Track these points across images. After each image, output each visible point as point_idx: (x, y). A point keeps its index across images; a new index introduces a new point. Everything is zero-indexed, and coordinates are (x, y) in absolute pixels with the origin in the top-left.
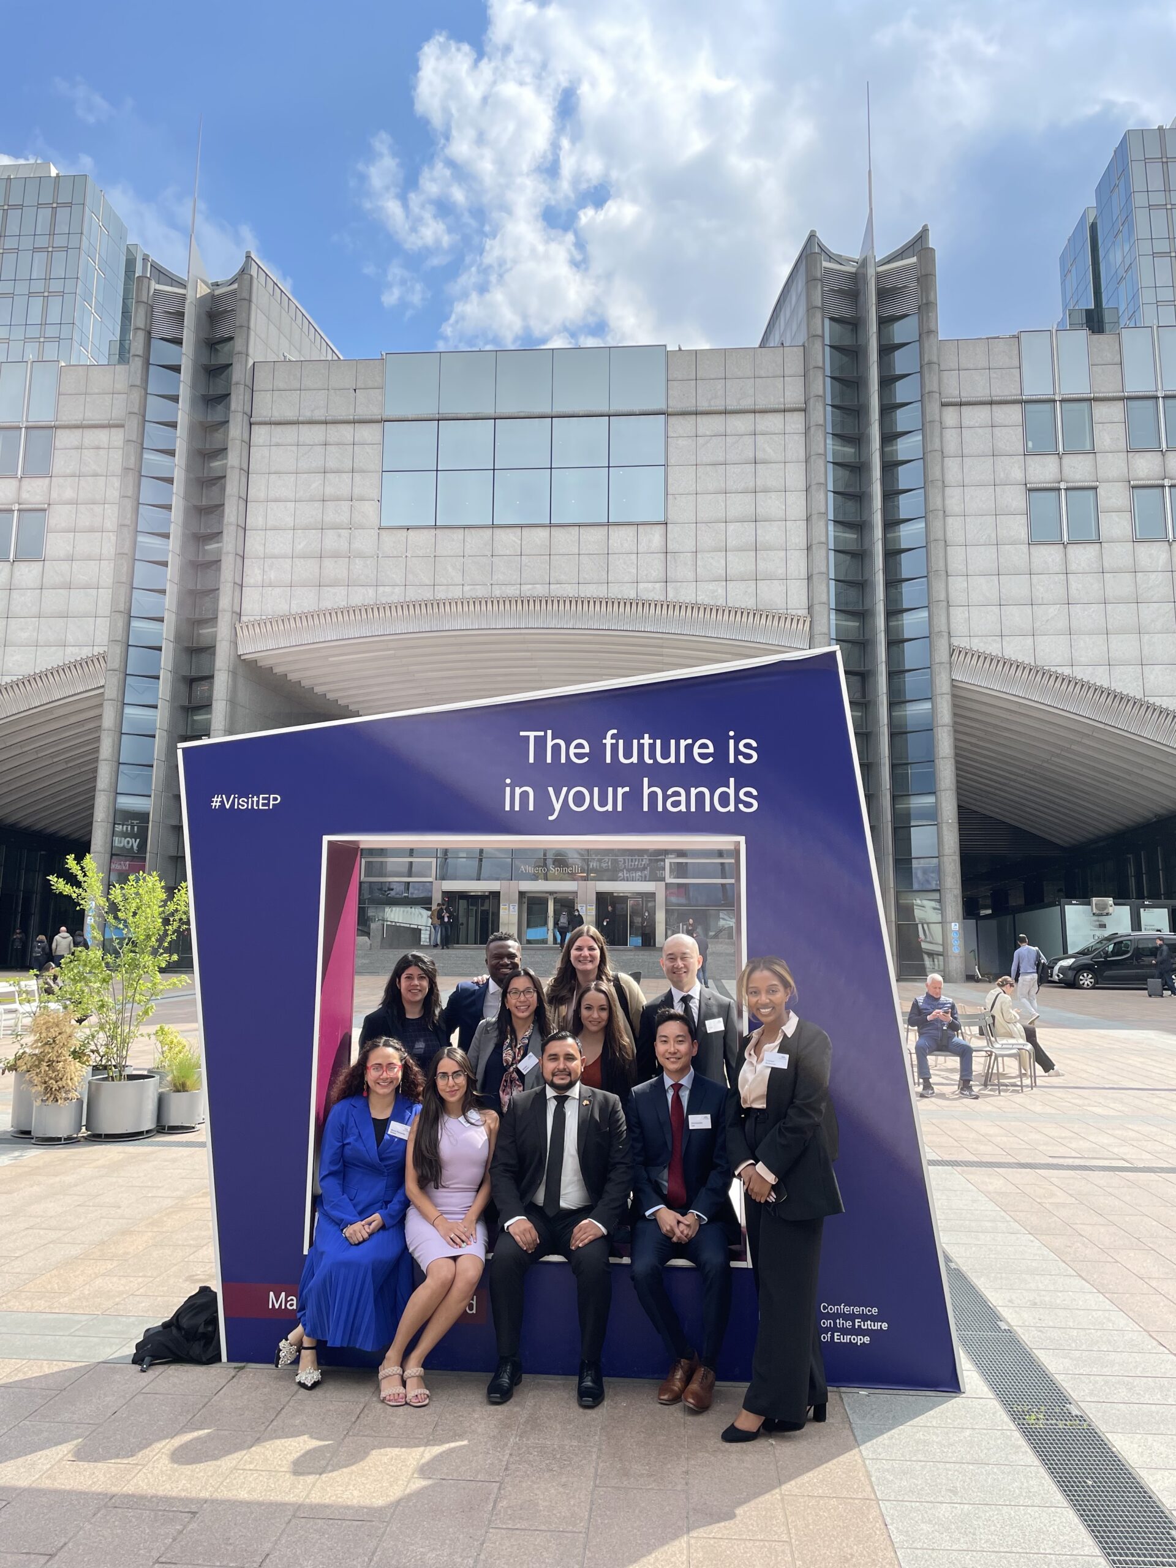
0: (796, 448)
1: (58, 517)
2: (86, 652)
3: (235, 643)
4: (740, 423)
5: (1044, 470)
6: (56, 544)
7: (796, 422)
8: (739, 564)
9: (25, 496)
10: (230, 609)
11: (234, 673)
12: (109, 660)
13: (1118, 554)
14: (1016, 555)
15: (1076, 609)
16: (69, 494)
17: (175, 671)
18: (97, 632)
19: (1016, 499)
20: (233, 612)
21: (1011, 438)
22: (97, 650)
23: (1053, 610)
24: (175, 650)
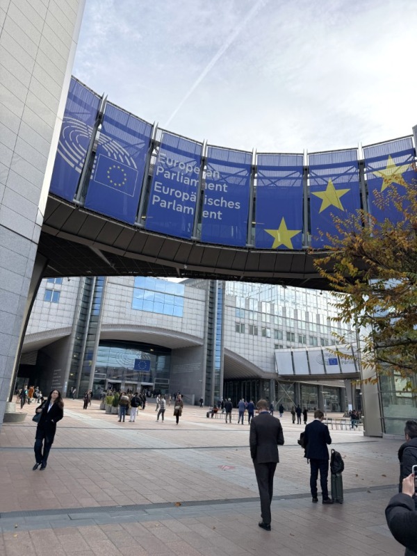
0: (203, 308)
1: (62, 294)
4: (195, 302)
5: (238, 320)
6: (61, 300)
7: (204, 303)
8: (194, 327)
9: (55, 288)
13: (247, 336)
14: (233, 333)
15: (241, 344)
16: (66, 289)
19: (234, 324)
21: (234, 314)
22: (70, 325)
23: (238, 344)
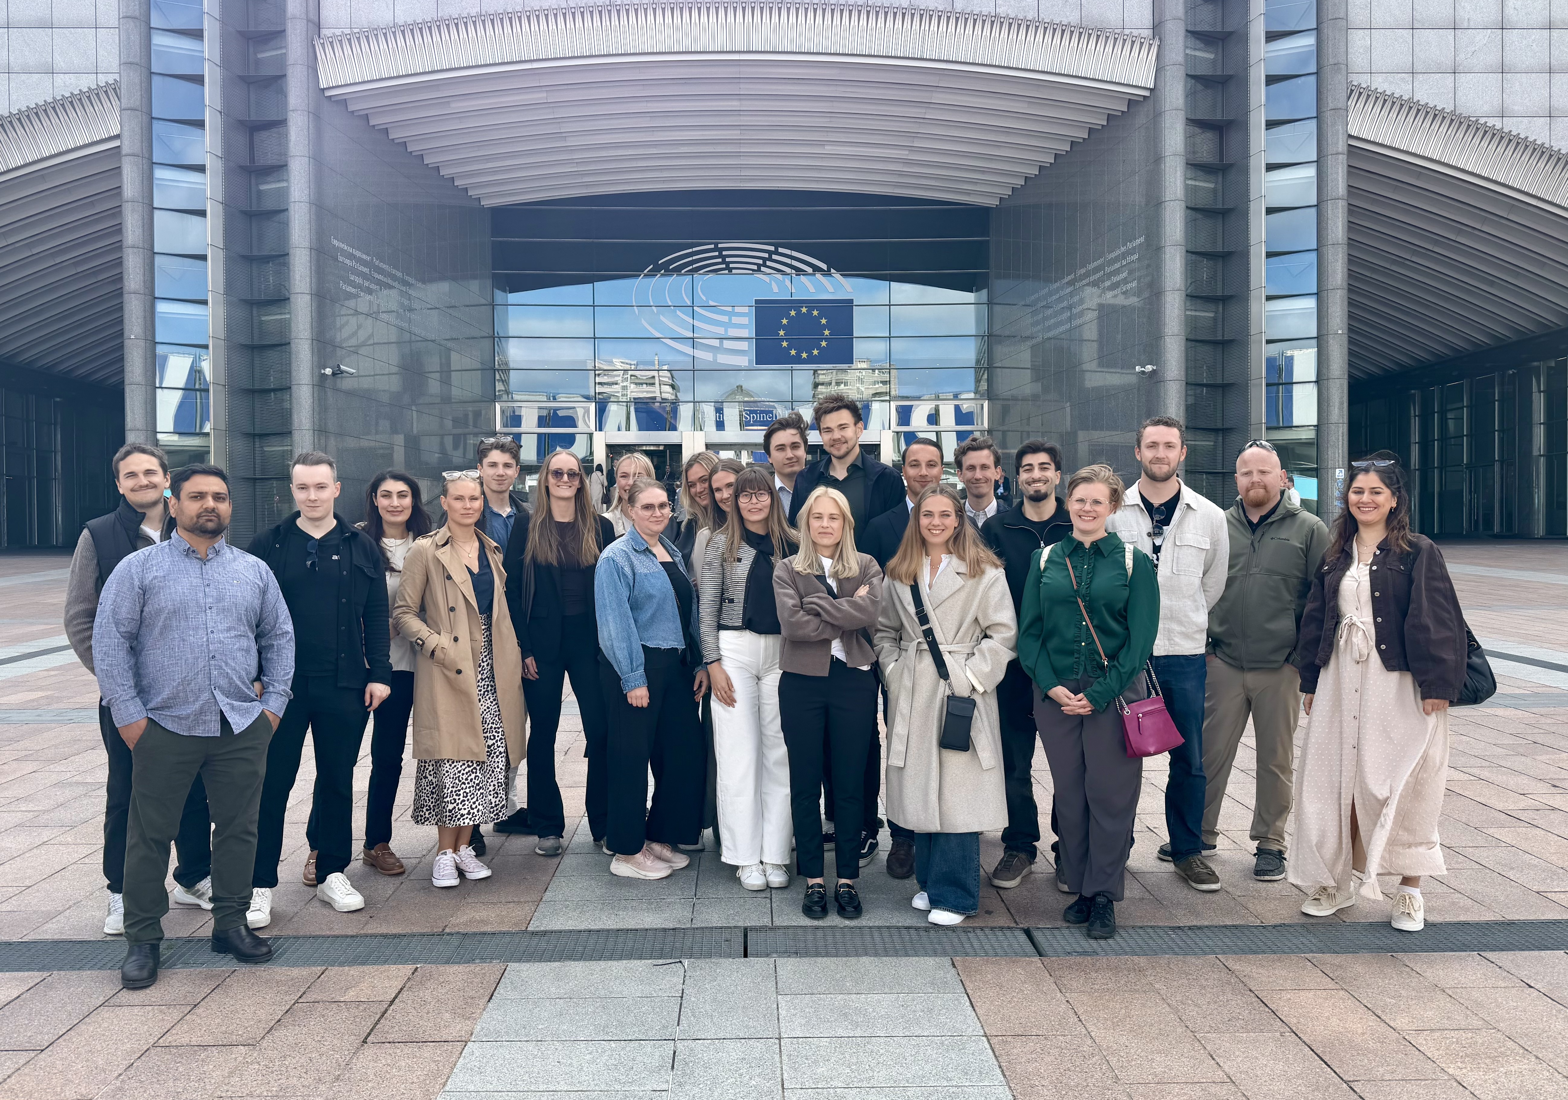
2: (86, 82)
3: (313, 69)
10: (304, 16)
11: (316, 116)
12: (123, 92)
15: (1512, 36)
17: (226, 113)
18: (101, 52)
20: (308, 21)
22: (102, 80)
23: (1481, 37)
24: (224, 80)
